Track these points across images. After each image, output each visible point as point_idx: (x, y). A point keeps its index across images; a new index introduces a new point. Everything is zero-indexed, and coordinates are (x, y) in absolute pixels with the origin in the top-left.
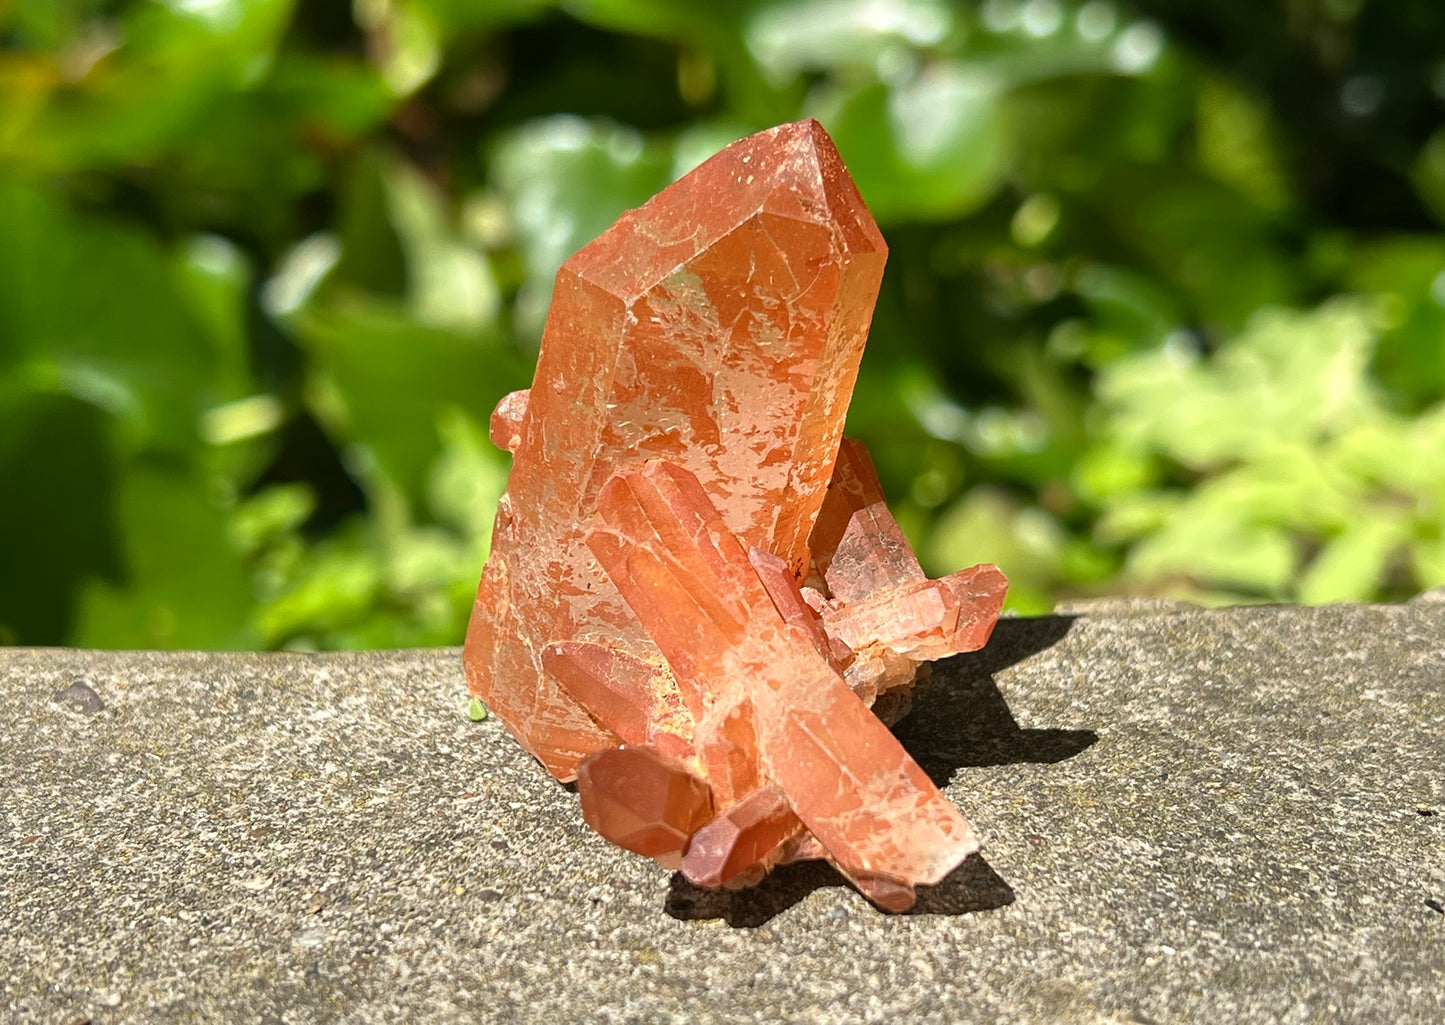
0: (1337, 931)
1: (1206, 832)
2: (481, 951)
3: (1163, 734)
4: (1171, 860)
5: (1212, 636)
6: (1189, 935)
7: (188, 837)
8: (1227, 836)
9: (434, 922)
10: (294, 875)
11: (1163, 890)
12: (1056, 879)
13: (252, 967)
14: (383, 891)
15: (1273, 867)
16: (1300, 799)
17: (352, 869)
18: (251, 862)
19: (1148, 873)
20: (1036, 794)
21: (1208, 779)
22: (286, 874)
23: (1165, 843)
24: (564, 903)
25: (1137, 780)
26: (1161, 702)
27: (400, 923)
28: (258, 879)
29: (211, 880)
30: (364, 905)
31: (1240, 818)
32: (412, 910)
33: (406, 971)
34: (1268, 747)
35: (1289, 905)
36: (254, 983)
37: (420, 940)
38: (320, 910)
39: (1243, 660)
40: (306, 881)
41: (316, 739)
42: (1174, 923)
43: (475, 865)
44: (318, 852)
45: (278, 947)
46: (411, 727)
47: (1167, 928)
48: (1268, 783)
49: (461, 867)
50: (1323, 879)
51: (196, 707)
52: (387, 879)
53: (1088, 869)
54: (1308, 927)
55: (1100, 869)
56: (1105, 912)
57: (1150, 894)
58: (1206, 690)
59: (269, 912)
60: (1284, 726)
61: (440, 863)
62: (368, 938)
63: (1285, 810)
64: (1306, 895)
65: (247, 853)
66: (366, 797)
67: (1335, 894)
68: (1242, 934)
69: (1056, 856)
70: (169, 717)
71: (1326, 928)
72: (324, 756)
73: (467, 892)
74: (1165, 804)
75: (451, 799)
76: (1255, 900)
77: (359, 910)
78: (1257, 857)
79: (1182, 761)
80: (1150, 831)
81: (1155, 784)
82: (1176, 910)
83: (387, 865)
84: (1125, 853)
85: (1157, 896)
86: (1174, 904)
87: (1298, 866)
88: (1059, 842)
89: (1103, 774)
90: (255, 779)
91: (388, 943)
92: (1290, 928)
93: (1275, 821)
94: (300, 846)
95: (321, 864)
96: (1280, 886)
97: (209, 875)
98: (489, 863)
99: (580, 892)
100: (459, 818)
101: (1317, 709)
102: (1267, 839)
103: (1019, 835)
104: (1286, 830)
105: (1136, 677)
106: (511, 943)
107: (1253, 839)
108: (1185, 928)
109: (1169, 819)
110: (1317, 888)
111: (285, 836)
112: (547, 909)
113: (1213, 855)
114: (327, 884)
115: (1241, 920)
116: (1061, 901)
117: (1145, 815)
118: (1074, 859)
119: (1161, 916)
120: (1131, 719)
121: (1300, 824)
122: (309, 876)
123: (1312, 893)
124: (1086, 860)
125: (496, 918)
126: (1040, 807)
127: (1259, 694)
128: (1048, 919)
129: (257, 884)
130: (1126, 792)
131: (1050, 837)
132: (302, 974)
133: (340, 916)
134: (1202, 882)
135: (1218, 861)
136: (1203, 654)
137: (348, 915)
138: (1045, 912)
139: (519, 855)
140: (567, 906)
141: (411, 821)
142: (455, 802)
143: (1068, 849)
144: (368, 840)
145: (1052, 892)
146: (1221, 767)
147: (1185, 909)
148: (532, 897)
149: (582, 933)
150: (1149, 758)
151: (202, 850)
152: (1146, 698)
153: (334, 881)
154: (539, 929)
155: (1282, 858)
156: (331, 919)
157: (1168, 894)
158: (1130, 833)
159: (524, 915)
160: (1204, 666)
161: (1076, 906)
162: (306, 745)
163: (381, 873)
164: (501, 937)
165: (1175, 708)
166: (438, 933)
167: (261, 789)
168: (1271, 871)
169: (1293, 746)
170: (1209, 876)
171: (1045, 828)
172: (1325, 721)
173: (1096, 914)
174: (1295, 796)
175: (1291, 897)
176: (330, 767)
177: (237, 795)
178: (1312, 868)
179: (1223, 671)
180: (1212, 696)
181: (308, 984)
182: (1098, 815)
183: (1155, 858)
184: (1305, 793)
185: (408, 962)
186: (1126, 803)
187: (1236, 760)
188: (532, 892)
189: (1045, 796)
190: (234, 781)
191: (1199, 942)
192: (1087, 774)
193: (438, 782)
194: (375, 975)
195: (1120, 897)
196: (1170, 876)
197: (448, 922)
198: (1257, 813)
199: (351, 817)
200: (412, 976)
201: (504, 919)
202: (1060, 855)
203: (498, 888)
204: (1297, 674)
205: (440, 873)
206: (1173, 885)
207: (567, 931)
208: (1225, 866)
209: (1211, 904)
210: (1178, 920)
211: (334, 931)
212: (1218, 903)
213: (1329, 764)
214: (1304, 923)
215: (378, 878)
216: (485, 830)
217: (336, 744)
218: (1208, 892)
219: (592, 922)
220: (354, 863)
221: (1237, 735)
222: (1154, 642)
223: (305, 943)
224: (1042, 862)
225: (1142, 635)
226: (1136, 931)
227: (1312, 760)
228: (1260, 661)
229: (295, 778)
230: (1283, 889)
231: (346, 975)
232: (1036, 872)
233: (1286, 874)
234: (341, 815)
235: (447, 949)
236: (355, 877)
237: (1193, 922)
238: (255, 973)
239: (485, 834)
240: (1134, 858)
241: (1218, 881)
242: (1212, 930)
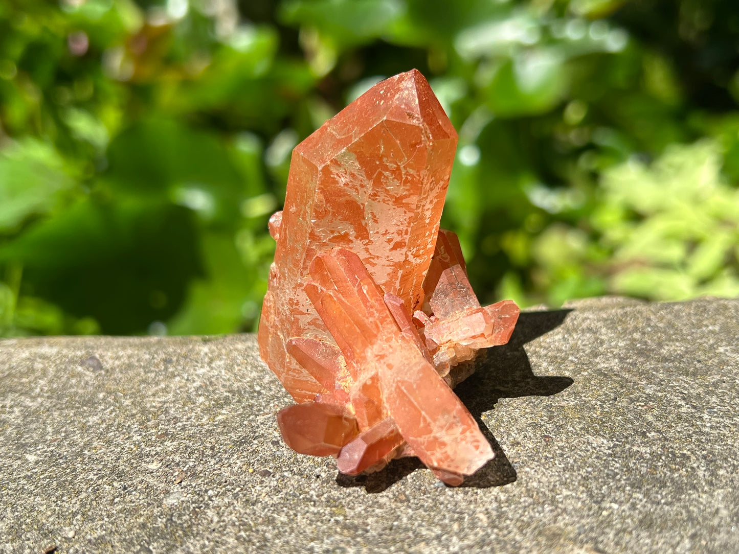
0: (706, 492)
1: (636, 432)
2: (255, 508)
3: (615, 375)
4: (618, 449)
5: (640, 320)
6: (626, 496)
7: (127, 439)
8: (648, 434)
9: (234, 489)
10: (173, 461)
11: (613, 468)
12: (557, 462)
13: (141, 515)
14: (214, 470)
15: (672, 453)
16: (686, 411)
17: (201, 457)
18: (154, 453)
19: (605, 458)
20: (548, 410)
21: (638, 400)
22: (169, 460)
23: (614, 439)
24: (302, 478)
25: (601, 402)
26: (614, 357)
27: (218, 490)
28: (155, 463)
29: (132, 464)
30: (203, 479)
31: (654, 423)
32: (226, 482)
33: (216, 519)
34: (669, 381)
35: (680, 476)
36: (140, 526)
37: (226, 500)
38: (181, 482)
39: (656, 332)
40: (178, 465)
41: (198, 384)
42: (618, 488)
43: (262, 454)
44: (187, 447)
45: (155, 504)
46: (243, 377)
47: (614, 492)
48: (669, 402)
49: (254, 456)
50: (698, 459)
51: (144, 367)
52: (217, 463)
53: (573, 456)
54: (690, 490)
55: (580, 456)
56: (582, 482)
57: (606, 471)
58: (637, 349)
59: (156, 483)
60: (678, 368)
61: (245, 454)
62: (201, 499)
63: (678, 418)
64: (689, 469)
65: (153, 448)
66: (216, 415)
67: (705, 468)
68: (654, 495)
69: (557, 448)
70: (131, 373)
71: (700, 490)
72: (200, 393)
73: (254, 471)
74: (615, 416)
75: (257, 415)
76: (662, 473)
77: (200, 482)
78: (663, 447)
79: (624, 390)
80: (607, 432)
81: (610, 404)
82: (619, 480)
83: (219, 454)
84: (593, 445)
85: (610, 472)
86: (618, 477)
87: (685, 452)
88: (559, 439)
89: (583, 398)
90: (165, 406)
91: (210, 502)
92: (681, 491)
93: (673, 425)
94: (179, 444)
95: (187, 454)
96: (676, 464)
97: (132, 461)
98: (269, 453)
99: (310, 471)
100: (258, 427)
101: (694, 358)
102: (668, 435)
103: (538, 435)
104: (679, 430)
105: (602, 343)
106: (271, 502)
107: (661, 436)
108: (624, 492)
109: (617, 424)
110: (695, 465)
111: (173, 438)
112: (292, 482)
113: (639, 446)
114: (188, 466)
115: (654, 486)
116: (559, 476)
117: (604, 422)
118: (567, 450)
119: (611, 484)
120: (599, 367)
121: (686, 426)
122: (180, 461)
123: (692, 468)
124: (573, 450)
125: (266, 487)
126: (550, 418)
127: (664, 351)
128: (551, 487)
129: (153, 466)
130: (595, 409)
131: (554, 437)
132: (164, 520)
133: (190, 485)
134: (634, 463)
135: (643, 450)
136: (636, 329)
137: (194, 485)
138: (550, 483)
139: (284, 449)
140: (303, 479)
141: (235, 429)
142: (258, 418)
143: (563, 444)
144: (213, 440)
145: (554, 470)
146: (645, 393)
147: (624, 480)
148: (286, 474)
149: (308, 497)
150: (607, 389)
151: (132, 446)
152: (606, 355)
153: (191, 464)
154: (286, 494)
155: (677, 447)
156: (185, 487)
157: (616, 471)
158: (597, 433)
159: (280, 485)
160: (637, 336)
161: (566, 479)
162: (192, 387)
163: (215, 459)
164: (267, 499)
165: (622, 360)
166: (236, 496)
167: (166, 412)
168: (670, 455)
169: (682, 380)
170: (638, 459)
171: (552, 431)
172: (698, 365)
173: (576, 484)
174: (684, 410)
175: (681, 471)
176: (202, 399)
177: (155, 415)
178: (692, 453)
179: (646, 338)
180: (641, 353)
181: (166, 526)
182: (580, 423)
183: (609, 448)
184: (689, 408)
185: (218, 513)
186: (595, 416)
187: (652, 389)
188: (286, 471)
189: (552, 412)
190: (155, 407)
191: (631, 500)
192: (575, 399)
193: (251, 406)
194: (200, 522)
195: (590, 473)
196: (617, 460)
197: (242, 489)
198: (663, 420)
199: (206, 427)
200: (218, 522)
201: (270, 487)
202: (559, 447)
203: (270, 468)
204: (684, 340)
205: (243, 460)
206: (618, 465)
207: (300, 494)
208: (646, 453)
209: (638, 477)
210: (620, 487)
211: (185, 495)
212: (642, 476)
213: (701, 390)
214: (688, 488)
215: (213, 462)
216: (270, 434)
217: (206, 386)
218: (637, 469)
219: (314, 489)
220: (203, 453)
221: (653, 375)
222: (611, 324)
223: (171, 501)
224: (549, 452)
225: (605, 320)
226: (597, 494)
227: (692, 388)
228: (665, 332)
229: (184, 405)
230: (677, 467)
231: (186, 521)
232: (546, 458)
233: (678, 457)
234: (202, 426)
235: (238, 505)
236: (202, 462)
237: (628, 488)
238: (141, 520)
239: (270, 436)
240: (598, 448)
241: (642, 462)
242: (638, 492)
